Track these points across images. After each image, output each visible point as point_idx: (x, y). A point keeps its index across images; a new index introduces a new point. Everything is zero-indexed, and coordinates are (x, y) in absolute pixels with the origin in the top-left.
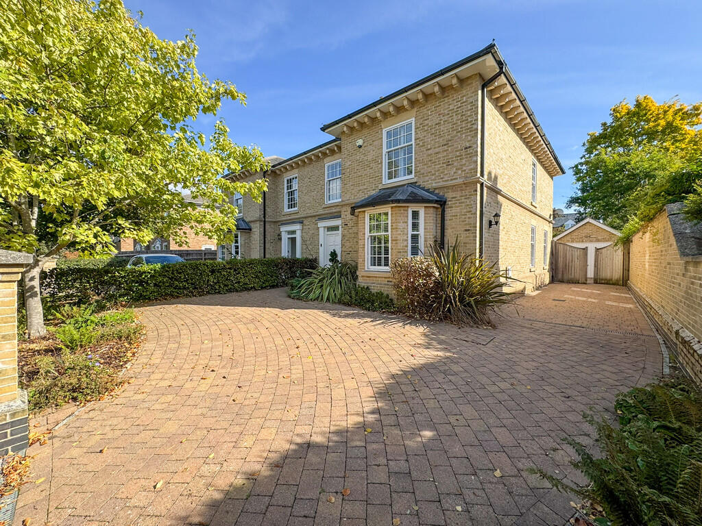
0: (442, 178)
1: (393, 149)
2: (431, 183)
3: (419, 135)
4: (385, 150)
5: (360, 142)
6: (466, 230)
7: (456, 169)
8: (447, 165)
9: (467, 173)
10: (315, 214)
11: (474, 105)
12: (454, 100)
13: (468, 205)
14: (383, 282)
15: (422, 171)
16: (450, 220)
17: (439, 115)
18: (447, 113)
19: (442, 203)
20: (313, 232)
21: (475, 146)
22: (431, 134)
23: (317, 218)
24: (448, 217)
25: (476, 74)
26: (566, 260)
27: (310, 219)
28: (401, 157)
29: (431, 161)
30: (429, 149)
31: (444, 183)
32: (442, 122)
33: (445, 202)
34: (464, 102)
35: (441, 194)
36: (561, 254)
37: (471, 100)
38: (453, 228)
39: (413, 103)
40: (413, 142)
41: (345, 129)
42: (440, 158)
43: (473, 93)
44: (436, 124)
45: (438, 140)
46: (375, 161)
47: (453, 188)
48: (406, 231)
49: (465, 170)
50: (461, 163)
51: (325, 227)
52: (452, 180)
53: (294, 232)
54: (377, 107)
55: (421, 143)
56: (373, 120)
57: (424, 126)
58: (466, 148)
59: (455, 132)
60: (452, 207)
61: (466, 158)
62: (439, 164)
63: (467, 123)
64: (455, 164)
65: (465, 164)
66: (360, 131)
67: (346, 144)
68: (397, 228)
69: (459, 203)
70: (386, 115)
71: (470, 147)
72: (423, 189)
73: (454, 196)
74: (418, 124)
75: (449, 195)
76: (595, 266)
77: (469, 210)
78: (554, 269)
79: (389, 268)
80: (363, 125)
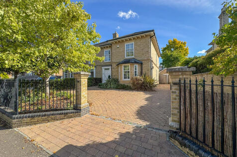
1: (128, 49)
2: (139, 59)
3: (135, 47)
4: (126, 49)
5: (118, 46)
6: (147, 70)
8: (143, 55)
11: (149, 42)
12: (144, 40)
15: (136, 55)
17: (140, 42)
18: (142, 42)
22: (138, 47)
23: (101, 66)
25: (149, 35)
27: (99, 66)
29: (138, 53)
31: (142, 59)
33: (142, 63)
34: (146, 41)
35: (141, 61)
39: (134, 39)
41: (114, 42)
43: (149, 39)
47: (145, 60)
48: (134, 70)
51: (104, 69)
52: (144, 58)
53: (93, 70)
54: (124, 38)
55: (136, 49)
59: (144, 47)
60: (144, 65)
61: (147, 53)
62: (141, 54)
63: (147, 45)
64: (145, 55)
65: (147, 55)
68: (131, 69)
69: (146, 64)
70: (126, 40)
71: (148, 51)
72: (137, 60)
73: (144, 62)
74: (135, 44)
76: (168, 80)
78: (160, 80)
79: (130, 79)
80: (119, 42)
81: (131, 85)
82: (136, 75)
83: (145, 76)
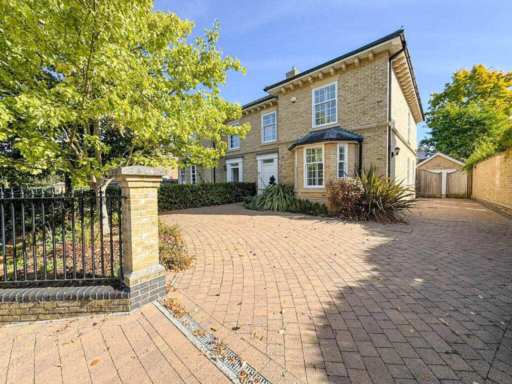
0: (360, 123)
1: (320, 103)
2: (351, 127)
3: (341, 94)
4: (313, 104)
5: (294, 99)
6: (379, 159)
7: (371, 117)
8: (363, 114)
9: (379, 119)
10: (254, 151)
11: (384, 72)
12: (368, 69)
13: (380, 141)
14: (319, 196)
15: (344, 119)
16: (366, 152)
17: (357, 79)
18: (363, 77)
19: (360, 141)
20: (252, 163)
21: (385, 100)
22: (351, 93)
23: (255, 153)
24: (364, 150)
25: (386, 50)
26: (427, 181)
27: (249, 154)
28: (326, 109)
29: (350, 111)
30: (349, 103)
31: (361, 127)
32: (359, 84)
33: (362, 140)
34: (376, 70)
35: (359, 134)
36: (423, 177)
37: (382, 68)
38: (369, 158)
39: (337, 71)
40: (336, 98)
41: (283, 89)
42: (358, 109)
43: (383, 63)
44: (355, 86)
45: (356, 97)
46: (306, 112)
47: (368, 130)
48: (335, 160)
49: (377, 117)
50: (374, 113)
51: (262, 160)
52: (367, 124)
53: (237, 164)
54: (309, 74)
55: (342, 99)
56: (305, 83)
57: (346, 87)
58: (378, 102)
59: (369, 91)
60: (368, 143)
61: (379, 109)
62: (357, 113)
63: (379, 84)
64: (370, 113)
65: (377, 113)
66: (294, 91)
67: (282, 101)
68: (329, 158)
69: (373, 140)
70: (315, 79)
71: (381, 101)
72: (345, 131)
73: (369, 135)
74: (341, 86)
75: (365, 135)
76: (447, 186)
77: (381, 145)
78: (418, 188)
79: (323, 186)
80: (296, 86)
81: (328, 203)
82: (341, 173)
83: (369, 176)
